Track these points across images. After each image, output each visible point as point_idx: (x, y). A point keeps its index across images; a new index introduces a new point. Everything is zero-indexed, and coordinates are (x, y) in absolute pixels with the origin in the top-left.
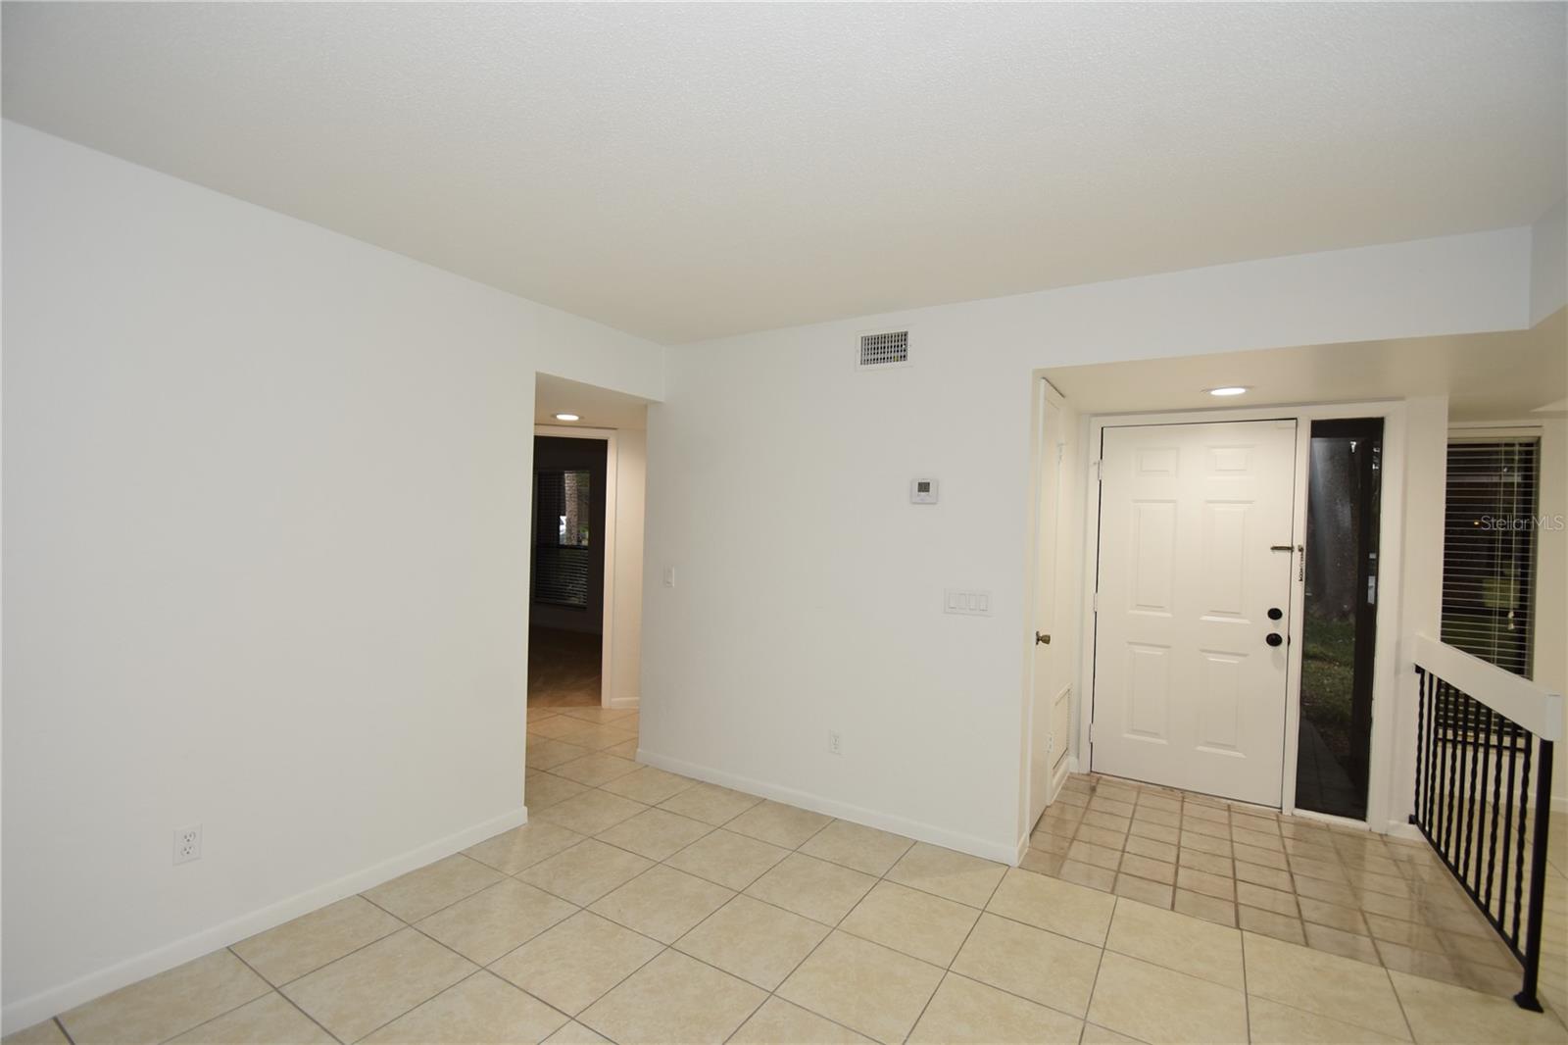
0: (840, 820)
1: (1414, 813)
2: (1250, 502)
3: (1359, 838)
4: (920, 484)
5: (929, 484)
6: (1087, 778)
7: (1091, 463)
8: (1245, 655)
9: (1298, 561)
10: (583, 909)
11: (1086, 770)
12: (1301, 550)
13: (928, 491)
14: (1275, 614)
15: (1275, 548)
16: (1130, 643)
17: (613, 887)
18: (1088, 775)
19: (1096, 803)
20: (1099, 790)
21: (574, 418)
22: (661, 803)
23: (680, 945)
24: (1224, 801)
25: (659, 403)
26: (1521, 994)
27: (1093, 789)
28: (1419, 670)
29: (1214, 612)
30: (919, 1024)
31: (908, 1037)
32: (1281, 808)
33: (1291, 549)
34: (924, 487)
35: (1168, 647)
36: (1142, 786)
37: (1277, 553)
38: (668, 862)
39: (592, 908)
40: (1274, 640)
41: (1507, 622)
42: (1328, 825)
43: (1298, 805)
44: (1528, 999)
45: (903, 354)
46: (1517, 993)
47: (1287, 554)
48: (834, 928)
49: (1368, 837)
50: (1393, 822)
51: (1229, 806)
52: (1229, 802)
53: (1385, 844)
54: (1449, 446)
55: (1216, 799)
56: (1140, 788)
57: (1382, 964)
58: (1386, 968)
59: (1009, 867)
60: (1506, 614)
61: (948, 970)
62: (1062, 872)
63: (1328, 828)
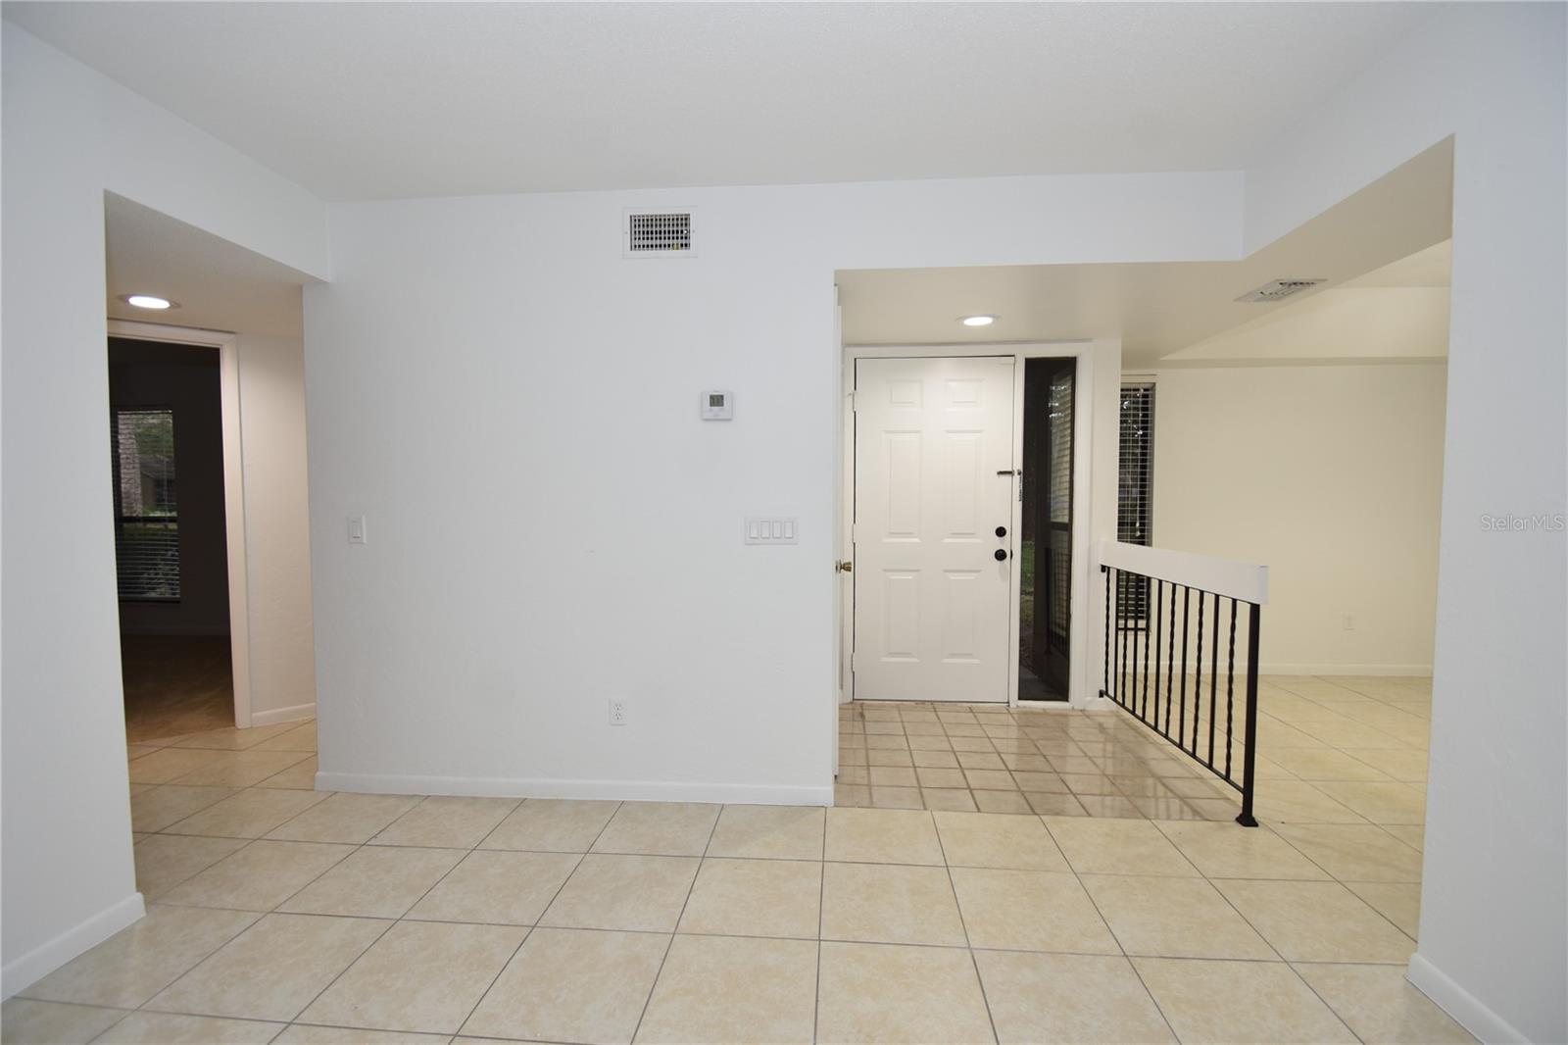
0: (629, 803)
1: (1104, 689)
2: (980, 432)
3: (1064, 715)
4: (712, 397)
5: (722, 397)
6: (850, 706)
7: (846, 394)
8: (978, 571)
9: (1016, 483)
10: (290, 1024)
11: (850, 699)
12: (1019, 474)
13: (722, 405)
14: (1001, 532)
15: (1000, 473)
16: (885, 570)
17: (332, 976)
18: (851, 703)
19: (871, 728)
20: (866, 713)
21: (162, 304)
22: (375, 837)
23: (472, 1028)
24: (965, 704)
25: (325, 283)
26: (1241, 815)
27: (862, 715)
28: (1104, 568)
29: (954, 535)
30: (819, 1017)
31: (815, 1038)
32: (1008, 702)
33: (1010, 473)
34: (717, 400)
35: (917, 571)
36: (900, 704)
37: (1003, 477)
38: (412, 915)
39: (305, 1018)
40: (1000, 555)
41: (1135, 531)
42: (1044, 709)
43: (1020, 699)
44: (1247, 819)
45: (684, 241)
46: (1238, 815)
47: (1008, 477)
48: (674, 934)
49: (1071, 713)
50: (1089, 698)
51: (970, 708)
52: (969, 705)
53: (1088, 717)
54: (1122, 390)
55: (959, 704)
56: (898, 707)
57: (1146, 818)
58: (1150, 819)
59: (826, 808)
60: (1134, 524)
61: (820, 940)
62: (874, 800)
63: (1045, 713)
